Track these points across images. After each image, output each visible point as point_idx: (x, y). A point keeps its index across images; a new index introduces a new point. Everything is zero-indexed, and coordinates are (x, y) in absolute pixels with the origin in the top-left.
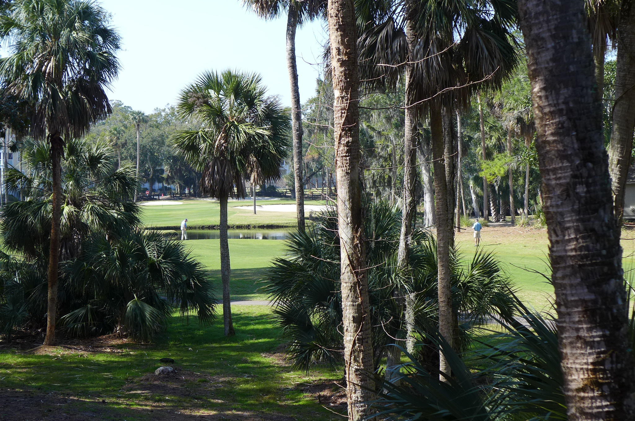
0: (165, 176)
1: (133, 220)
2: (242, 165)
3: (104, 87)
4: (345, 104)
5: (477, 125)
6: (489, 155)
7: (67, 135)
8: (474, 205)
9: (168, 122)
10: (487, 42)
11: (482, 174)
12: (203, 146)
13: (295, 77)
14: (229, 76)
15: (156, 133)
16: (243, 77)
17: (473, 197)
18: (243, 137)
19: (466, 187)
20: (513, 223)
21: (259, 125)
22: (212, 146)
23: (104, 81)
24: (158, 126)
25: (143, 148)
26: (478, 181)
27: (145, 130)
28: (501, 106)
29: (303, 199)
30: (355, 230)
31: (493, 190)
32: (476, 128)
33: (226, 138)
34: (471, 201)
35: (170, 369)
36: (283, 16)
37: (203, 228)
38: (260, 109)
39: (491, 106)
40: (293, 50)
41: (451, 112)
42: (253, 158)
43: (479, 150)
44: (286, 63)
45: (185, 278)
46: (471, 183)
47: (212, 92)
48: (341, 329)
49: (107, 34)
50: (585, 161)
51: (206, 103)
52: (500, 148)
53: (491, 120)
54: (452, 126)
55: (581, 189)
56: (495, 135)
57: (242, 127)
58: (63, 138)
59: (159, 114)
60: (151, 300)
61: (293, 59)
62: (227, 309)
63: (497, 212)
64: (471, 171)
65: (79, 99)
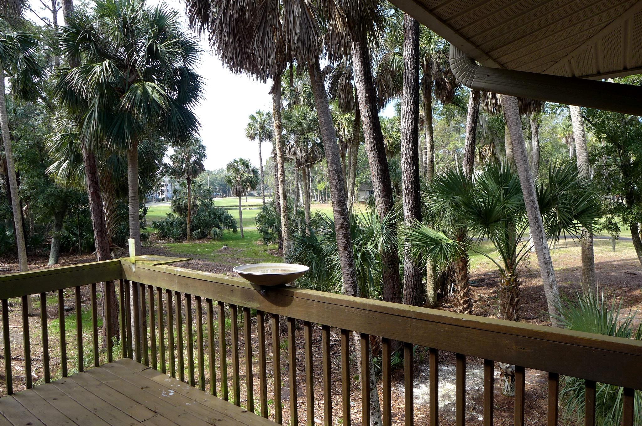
0: (217, 190)
1: (212, 203)
2: (245, 186)
3: (202, 163)
4: (281, 168)
5: (316, 173)
6: (319, 182)
7: (192, 178)
8: (315, 198)
9: (218, 173)
10: (318, 149)
11: (318, 188)
12: (233, 180)
13: (261, 159)
14: (241, 159)
15: (214, 177)
16: (244, 159)
17: (315, 195)
18: (245, 177)
19: (313, 192)
20: (327, 203)
21: (250, 174)
22: (236, 181)
23: (203, 161)
24: (215, 175)
25: (210, 181)
26: (316, 190)
27: (211, 176)
28: (323, 167)
29: (264, 197)
30: (284, 201)
31: (321, 193)
32: (316, 174)
33: (240, 178)
34: (314, 197)
35: (226, 247)
36: (257, 140)
37: (230, 206)
38: (251, 169)
39: (320, 167)
40: (260, 151)
41: (308, 169)
42: (248, 184)
43: (317, 181)
44: (259, 155)
45: (228, 220)
46: (314, 191)
47: (236, 164)
48: (281, 227)
49: (203, 147)
50: (338, 181)
51: (234, 167)
52: (322, 179)
53: (320, 171)
54: (309, 173)
55: (338, 187)
56: (321, 176)
57: (245, 174)
58: (191, 178)
59: (215, 171)
60: (218, 227)
61: (260, 154)
62: (242, 229)
63: (322, 200)
64: (314, 187)
65: (195, 166)
